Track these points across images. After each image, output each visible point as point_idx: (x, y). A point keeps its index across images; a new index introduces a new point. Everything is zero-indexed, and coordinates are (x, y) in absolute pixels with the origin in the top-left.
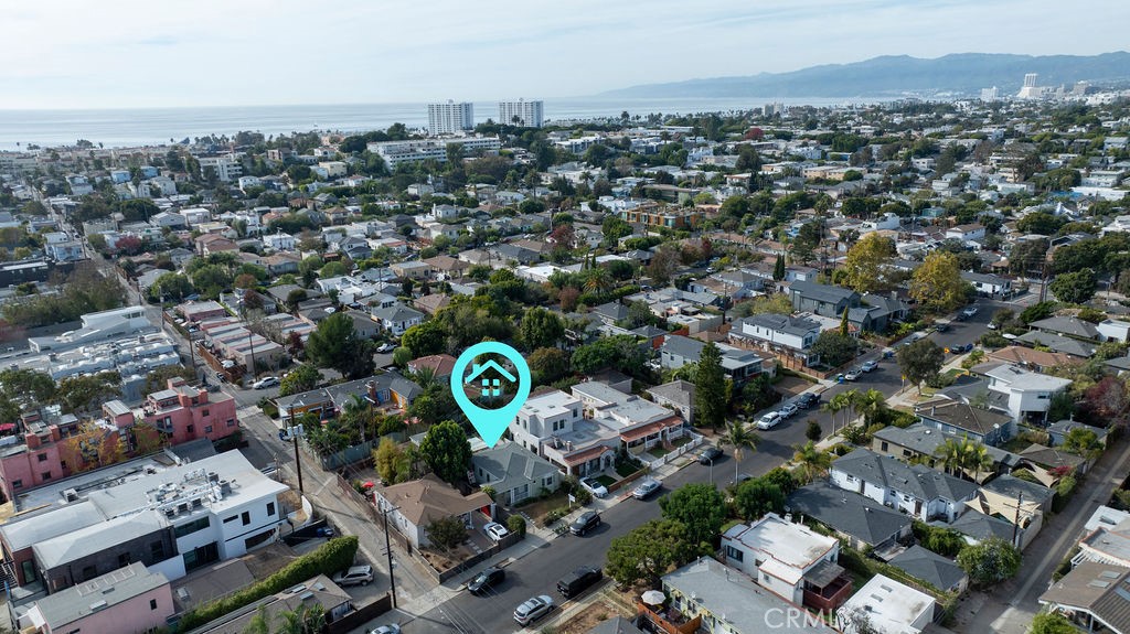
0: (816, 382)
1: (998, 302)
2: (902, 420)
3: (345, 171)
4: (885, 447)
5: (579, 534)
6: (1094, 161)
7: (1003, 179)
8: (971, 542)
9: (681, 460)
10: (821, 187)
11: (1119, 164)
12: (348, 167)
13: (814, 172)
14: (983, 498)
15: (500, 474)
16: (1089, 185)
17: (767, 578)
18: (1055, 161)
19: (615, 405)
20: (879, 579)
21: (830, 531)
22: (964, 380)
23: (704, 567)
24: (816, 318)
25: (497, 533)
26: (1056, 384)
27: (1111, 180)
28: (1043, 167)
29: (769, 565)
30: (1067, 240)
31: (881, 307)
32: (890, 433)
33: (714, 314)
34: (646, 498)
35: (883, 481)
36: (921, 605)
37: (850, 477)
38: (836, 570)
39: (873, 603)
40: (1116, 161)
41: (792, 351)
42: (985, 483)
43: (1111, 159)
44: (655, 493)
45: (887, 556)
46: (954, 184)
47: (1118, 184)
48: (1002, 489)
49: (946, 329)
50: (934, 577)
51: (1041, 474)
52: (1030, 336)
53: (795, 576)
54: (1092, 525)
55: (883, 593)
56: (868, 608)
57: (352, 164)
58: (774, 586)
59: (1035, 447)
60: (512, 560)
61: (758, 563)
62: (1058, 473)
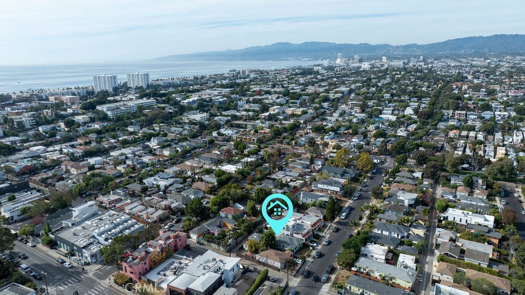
0: (347, 201)
1: (380, 166)
2: (381, 211)
3: (89, 120)
4: (380, 220)
5: (319, 258)
6: (383, 103)
7: (356, 112)
8: (414, 242)
9: (328, 232)
10: (295, 118)
11: (390, 104)
12: (91, 118)
13: (289, 111)
14: (412, 231)
15: (289, 245)
16: (385, 114)
17: (376, 259)
18: (370, 103)
19: (301, 218)
20: (401, 255)
21: (383, 245)
22: (390, 196)
23: (362, 259)
24: (336, 179)
25: (300, 261)
26: (415, 196)
27: (390, 112)
28: (367, 106)
29: (376, 256)
30: (390, 140)
31: (352, 173)
32: (380, 216)
33: (302, 180)
34: (328, 245)
35: (387, 230)
36: (413, 259)
37: (378, 230)
38: (391, 255)
39: (404, 260)
40: (389, 103)
41: (337, 192)
42: (410, 226)
43: (387, 102)
44: (329, 243)
45: (399, 249)
46: (341, 115)
47: (392, 114)
48: (415, 227)
49: (371, 178)
50: (412, 252)
51: (420, 222)
52: (397, 179)
53: (384, 257)
54: (437, 233)
55: (404, 258)
56: (404, 262)
57: (92, 116)
58: (378, 260)
59: (416, 215)
60: (307, 268)
61: (372, 256)
62: (424, 221)
